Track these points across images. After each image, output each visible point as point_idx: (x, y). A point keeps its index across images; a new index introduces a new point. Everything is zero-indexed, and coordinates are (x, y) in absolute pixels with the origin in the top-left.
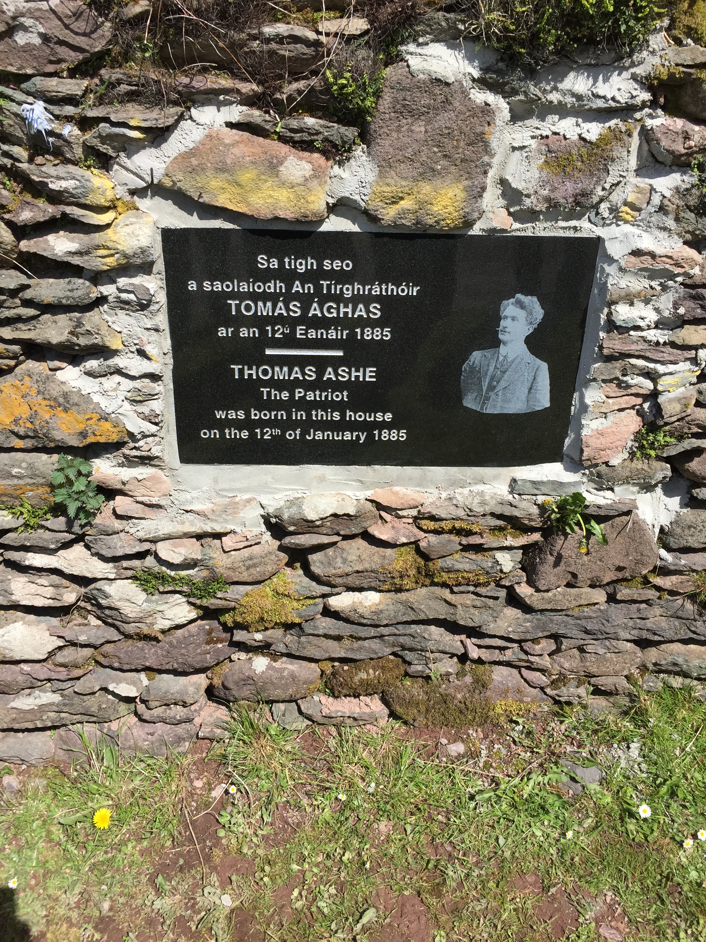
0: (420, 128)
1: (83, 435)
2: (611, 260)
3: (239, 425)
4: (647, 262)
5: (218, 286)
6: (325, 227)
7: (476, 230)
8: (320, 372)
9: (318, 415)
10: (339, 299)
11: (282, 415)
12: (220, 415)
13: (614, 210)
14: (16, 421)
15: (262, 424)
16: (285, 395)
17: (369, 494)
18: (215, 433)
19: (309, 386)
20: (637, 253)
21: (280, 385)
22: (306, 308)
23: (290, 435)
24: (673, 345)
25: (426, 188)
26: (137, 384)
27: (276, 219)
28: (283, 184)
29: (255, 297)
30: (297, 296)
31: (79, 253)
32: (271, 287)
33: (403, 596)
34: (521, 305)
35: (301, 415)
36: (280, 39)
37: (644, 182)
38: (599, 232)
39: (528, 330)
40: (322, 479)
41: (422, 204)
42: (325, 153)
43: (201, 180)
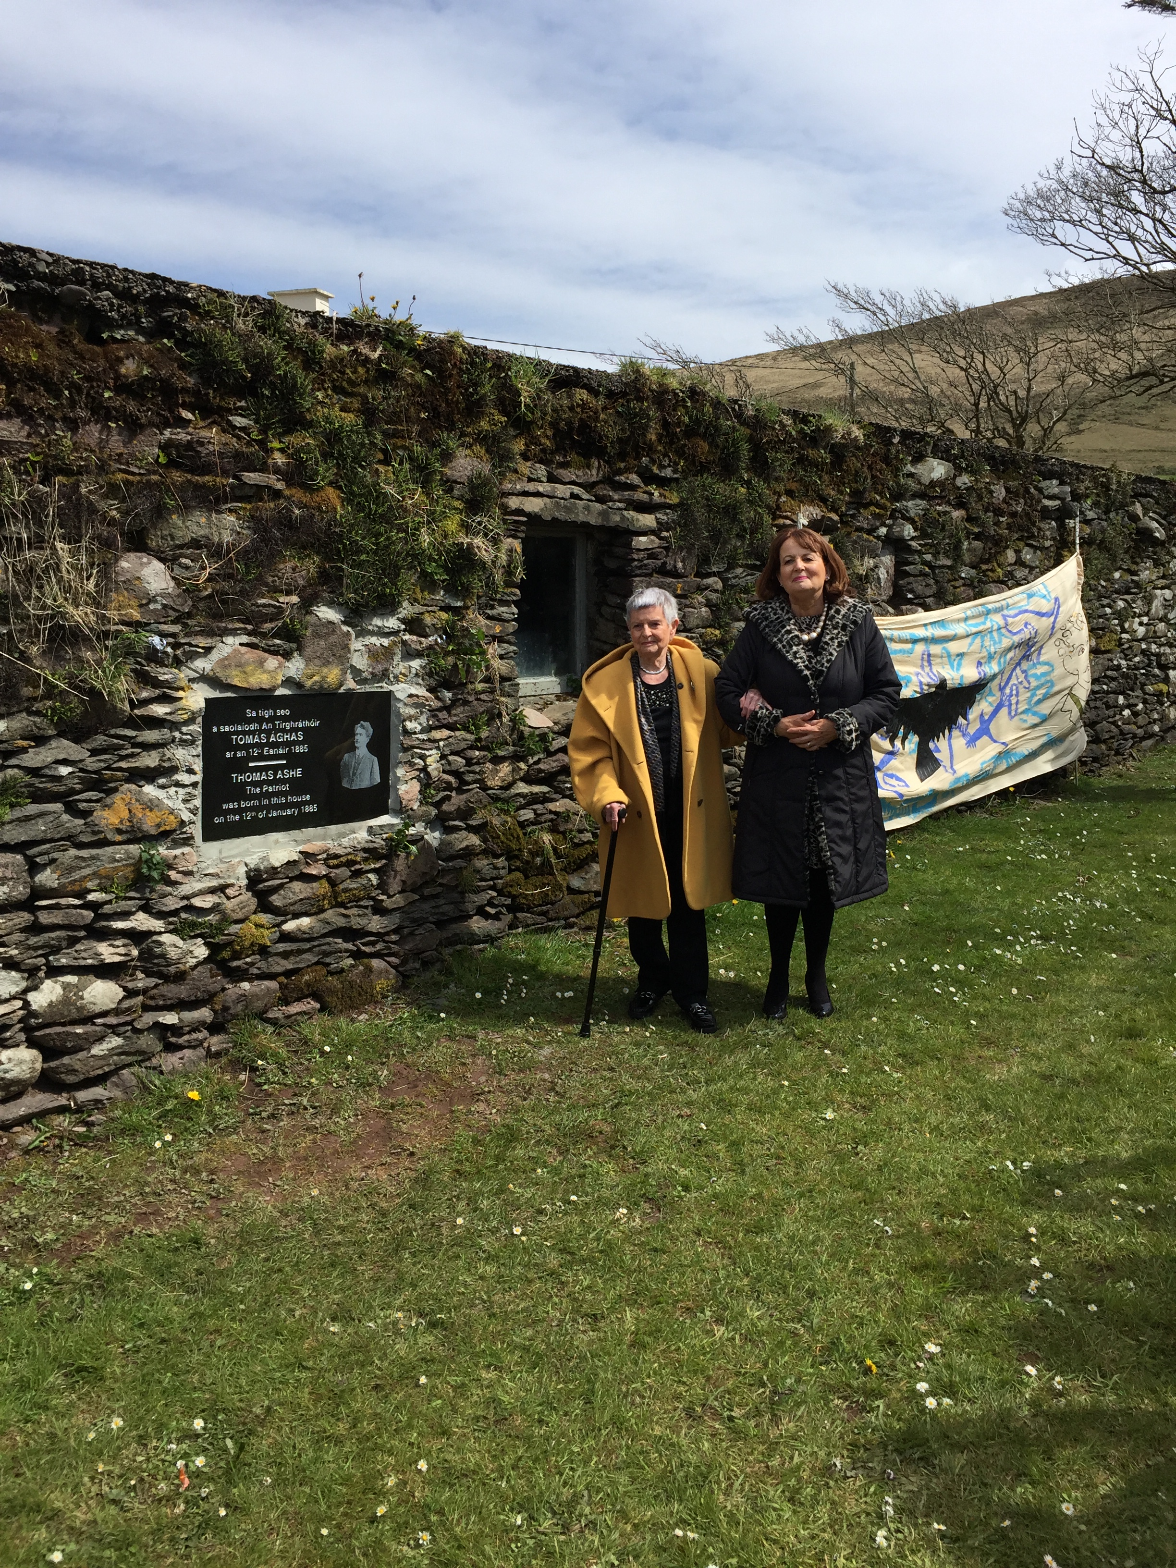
0: (322, 643)
1: (158, 826)
2: (399, 700)
3: (234, 812)
4: (416, 700)
5: (227, 729)
6: (277, 693)
7: (341, 691)
8: (275, 774)
9: (274, 800)
10: (284, 731)
11: (256, 803)
12: (225, 807)
13: (396, 677)
14: (121, 822)
15: (246, 809)
16: (258, 790)
17: (301, 848)
18: (221, 819)
19: (270, 783)
20: (411, 696)
21: (255, 784)
22: (268, 738)
23: (261, 816)
24: (429, 740)
25: (325, 670)
26: (187, 790)
27: (262, 689)
28: (265, 672)
29: (244, 733)
30: (265, 731)
31: (170, 714)
32: (253, 727)
33: (322, 916)
34: (363, 727)
35: (266, 802)
36: (264, 606)
37: (406, 664)
38: (391, 688)
39: (367, 740)
40: (277, 842)
41: (324, 678)
42: (283, 656)
43: (228, 672)
